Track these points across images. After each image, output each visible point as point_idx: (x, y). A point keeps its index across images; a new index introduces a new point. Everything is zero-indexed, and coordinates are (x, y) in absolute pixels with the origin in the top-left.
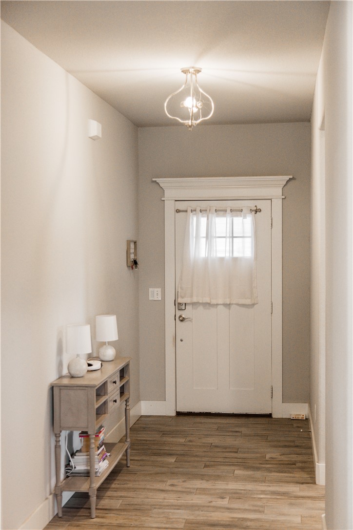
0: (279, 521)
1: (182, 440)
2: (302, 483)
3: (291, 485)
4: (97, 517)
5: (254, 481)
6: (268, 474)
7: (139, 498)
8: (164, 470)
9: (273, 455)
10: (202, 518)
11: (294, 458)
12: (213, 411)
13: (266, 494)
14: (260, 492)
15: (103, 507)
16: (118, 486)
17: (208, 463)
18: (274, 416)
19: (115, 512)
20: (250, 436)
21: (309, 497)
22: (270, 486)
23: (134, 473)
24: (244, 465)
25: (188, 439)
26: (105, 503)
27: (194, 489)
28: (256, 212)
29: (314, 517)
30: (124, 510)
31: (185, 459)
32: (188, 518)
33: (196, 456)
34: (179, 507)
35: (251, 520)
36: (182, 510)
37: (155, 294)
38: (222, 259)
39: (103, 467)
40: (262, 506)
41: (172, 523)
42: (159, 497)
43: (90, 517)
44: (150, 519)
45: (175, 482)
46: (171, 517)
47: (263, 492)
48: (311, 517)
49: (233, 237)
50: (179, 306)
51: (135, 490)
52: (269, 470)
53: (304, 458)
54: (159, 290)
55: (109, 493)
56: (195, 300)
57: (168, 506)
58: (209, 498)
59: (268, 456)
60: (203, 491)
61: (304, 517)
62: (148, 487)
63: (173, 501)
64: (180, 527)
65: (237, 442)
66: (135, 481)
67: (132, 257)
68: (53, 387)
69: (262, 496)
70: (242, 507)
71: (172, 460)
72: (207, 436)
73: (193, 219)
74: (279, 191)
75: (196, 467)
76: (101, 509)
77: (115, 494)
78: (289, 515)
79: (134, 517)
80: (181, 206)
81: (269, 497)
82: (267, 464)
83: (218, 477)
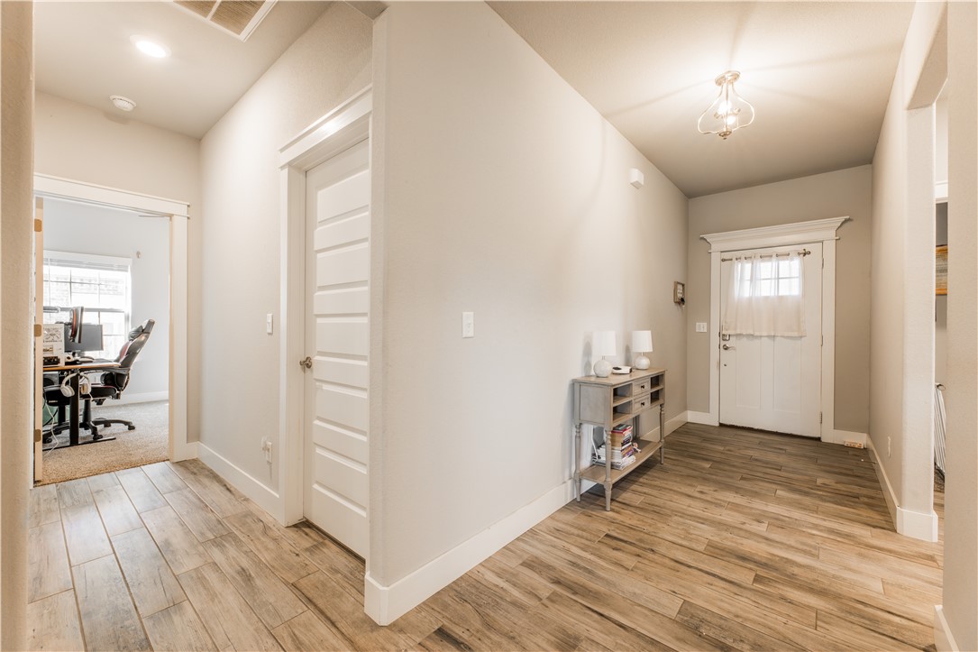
0: (844, 579)
1: (722, 448)
2: (875, 527)
3: (857, 525)
4: (612, 510)
5: (801, 508)
6: (821, 503)
7: (662, 499)
8: (696, 473)
9: (827, 482)
10: (729, 543)
11: (856, 490)
12: (756, 428)
13: (821, 531)
14: (810, 525)
15: (624, 501)
16: (645, 481)
17: (744, 476)
18: (823, 440)
19: (632, 509)
20: (796, 455)
21: (890, 551)
22: (825, 520)
23: (665, 471)
24: (789, 486)
25: (727, 448)
26: (626, 496)
27: (726, 502)
28: (805, 254)
29: (906, 589)
30: (642, 509)
31: (721, 466)
32: (711, 538)
33: (734, 466)
34: (703, 521)
35: (800, 566)
36: (707, 525)
37: (701, 327)
38: (766, 298)
39: (628, 462)
40: (815, 548)
41: (691, 540)
42: (683, 503)
43: (604, 508)
44: (667, 527)
45: (705, 489)
46: (692, 531)
47: (816, 527)
48: (900, 586)
49: (778, 278)
50: (723, 337)
51: (660, 488)
52: (821, 498)
53: (871, 492)
54: (705, 324)
55: (634, 487)
56: (738, 332)
57: (691, 516)
58: (741, 518)
59: (819, 481)
60: (735, 507)
61: (888, 583)
62: (676, 488)
63: (698, 512)
64: (698, 549)
65: (782, 459)
66: (664, 479)
67: (680, 296)
68: (573, 384)
69: (814, 532)
70: (784, 541)
71: (707, 465)
72: (747, 448)
73: (738, 266)
74: (832, 234)
75: (731, 477)
76: (620, 502)
77: (640, 489)
78: (860, 573)
79: (650, 521)
80: (726, 256)
81: (825, 535)
82: (818, 490)
83: (755, 494)
